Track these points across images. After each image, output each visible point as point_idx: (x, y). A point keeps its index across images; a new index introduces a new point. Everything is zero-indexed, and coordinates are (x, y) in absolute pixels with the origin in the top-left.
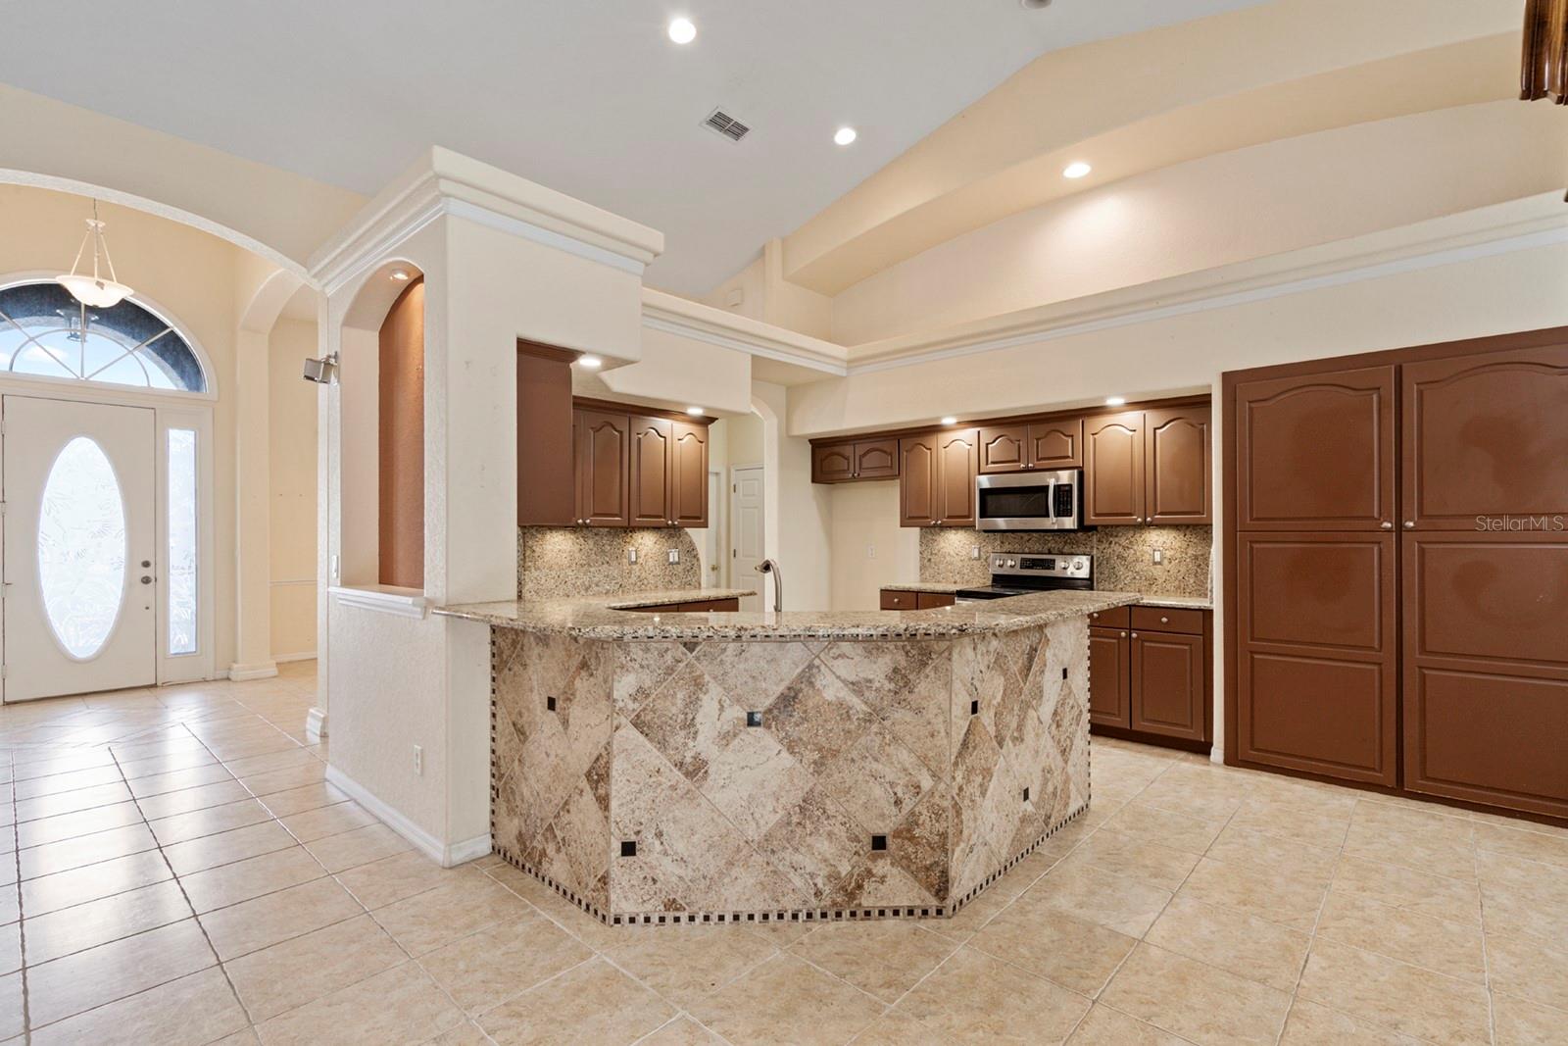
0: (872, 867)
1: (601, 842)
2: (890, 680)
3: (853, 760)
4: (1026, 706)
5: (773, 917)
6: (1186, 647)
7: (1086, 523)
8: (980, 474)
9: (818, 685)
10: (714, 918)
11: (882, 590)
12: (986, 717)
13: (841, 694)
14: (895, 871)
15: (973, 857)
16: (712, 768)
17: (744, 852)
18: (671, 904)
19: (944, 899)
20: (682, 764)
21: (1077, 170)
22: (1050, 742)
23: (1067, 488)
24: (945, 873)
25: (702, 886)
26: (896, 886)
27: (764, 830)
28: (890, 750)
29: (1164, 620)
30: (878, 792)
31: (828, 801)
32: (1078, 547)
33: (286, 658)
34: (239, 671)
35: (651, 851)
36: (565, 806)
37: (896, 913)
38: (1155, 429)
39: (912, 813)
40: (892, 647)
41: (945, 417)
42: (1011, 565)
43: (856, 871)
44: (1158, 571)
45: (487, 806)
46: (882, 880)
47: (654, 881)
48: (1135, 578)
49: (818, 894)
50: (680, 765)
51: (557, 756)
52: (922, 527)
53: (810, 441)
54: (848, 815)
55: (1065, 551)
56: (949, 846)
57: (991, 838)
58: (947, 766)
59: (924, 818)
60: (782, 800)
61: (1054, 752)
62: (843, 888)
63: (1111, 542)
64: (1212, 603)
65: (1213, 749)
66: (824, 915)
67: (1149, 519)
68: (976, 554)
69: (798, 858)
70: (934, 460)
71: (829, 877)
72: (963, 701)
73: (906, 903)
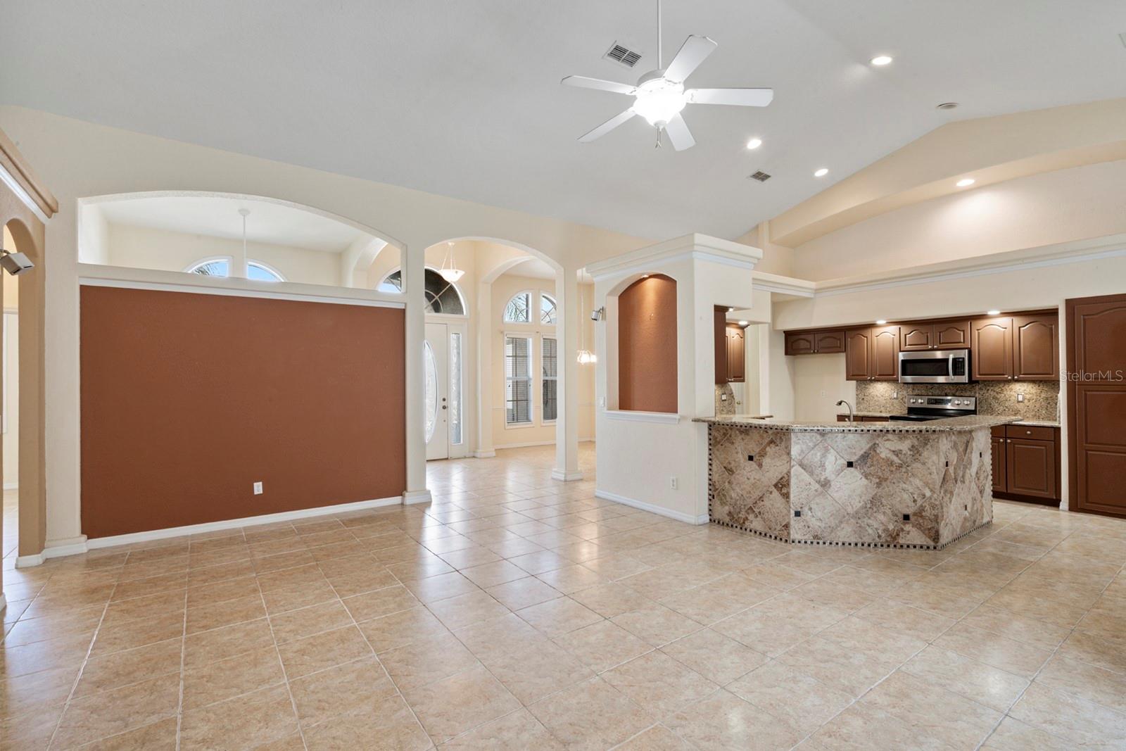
0: (903, 527)
1: (785, 511)
2: (911, 450)
3: (894, 483)
4: (965, 467)
5: (859, 545)
6: (1043, 448)
7: (973, 379)
8: (901, 351)
9: (878, 452)
10: (834, 543)
11: (838, 416)
12: (951, 469)
13: (889, 455)
14: (914, 529)
15: (947, 528)
16: (832, 483)
17: (847, 517)
18: (816, 537)
19: (937, 542)
20: (819, 481)
21: (965, 182)
22: (975, 486)
23: (961, 360)
24: (937, 532)
25: (829, 531)
26: (913, 535)
27: (855, 510)
28: (911, 479)
29: (1029, 432)
30: (905, 496)
31: (883, 500)
32: (966, 392)
33: (499, 447)
34: (480, 453)
35: (807, 513)
36: (761, 499)
37: (915, 547)
38: (1020, 328)
39: (921, 506)
40: (911, 437)
41: (879, 319)
42: (921, 402)
43: (896, 528)
44: (1020, 406)
45: (707, 502)
46: (908, 533)
47: (809, 527)
48: (1005, 410)
49: (879, 537)
50: (818, 482)
51: (755, 479)
52: (857, 381)
53: (785, 332)
54: (892, 505)
55: (957, 394)
56: (939, 521)
57: (953, 522)
58: (938, 487)
59: (928, 508)
60: (863, 498)
61: (977, 491)
62: (891, 535)
63: (988, 390)
64: (1060, 423)
65: (1061, 503)
66: (882, 546)
67: (1016, 377)
68: (895, 396)
69: (870, 521)
70: (869, 343)
71: (884, 530)
72: (943, 461)
73: (919, 543)
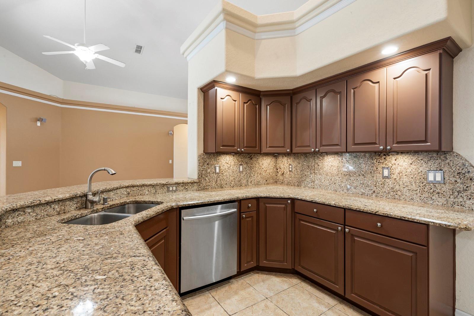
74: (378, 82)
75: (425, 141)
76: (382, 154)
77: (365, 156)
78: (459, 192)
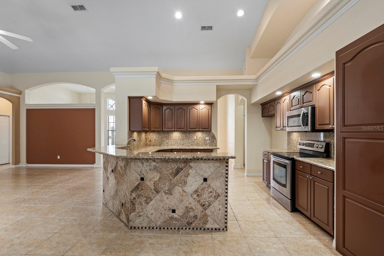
0: (122, 210)
3: (120, 184)
4: (174, 185)
7: (316, 128)
8: (290, 111)
9: (118, 166)
12: (148, 183)
16: (109, 179)
17: (111, 198)
18: (106, 204)
19: (128, 224)
22: (192, 200)
23: (307, 114)
24: (128, 218)
27: (113, 194)
28: (124, 184)
31: (118, 192)
46: (122, 213)
49: (117, 212)
53: (261, 104)
56: (129, 211)
58: (129, 191)
59: (127, 202)
60: (114, 189)
61: (195, 204)
65: (334, 240)
70: (281, 107)
71: (118, 209)
72: (136, 176)
74: (197, 109)
75: (208, 129)
76: (194, 132)
77: (189, 132)
78: (212, 142)
